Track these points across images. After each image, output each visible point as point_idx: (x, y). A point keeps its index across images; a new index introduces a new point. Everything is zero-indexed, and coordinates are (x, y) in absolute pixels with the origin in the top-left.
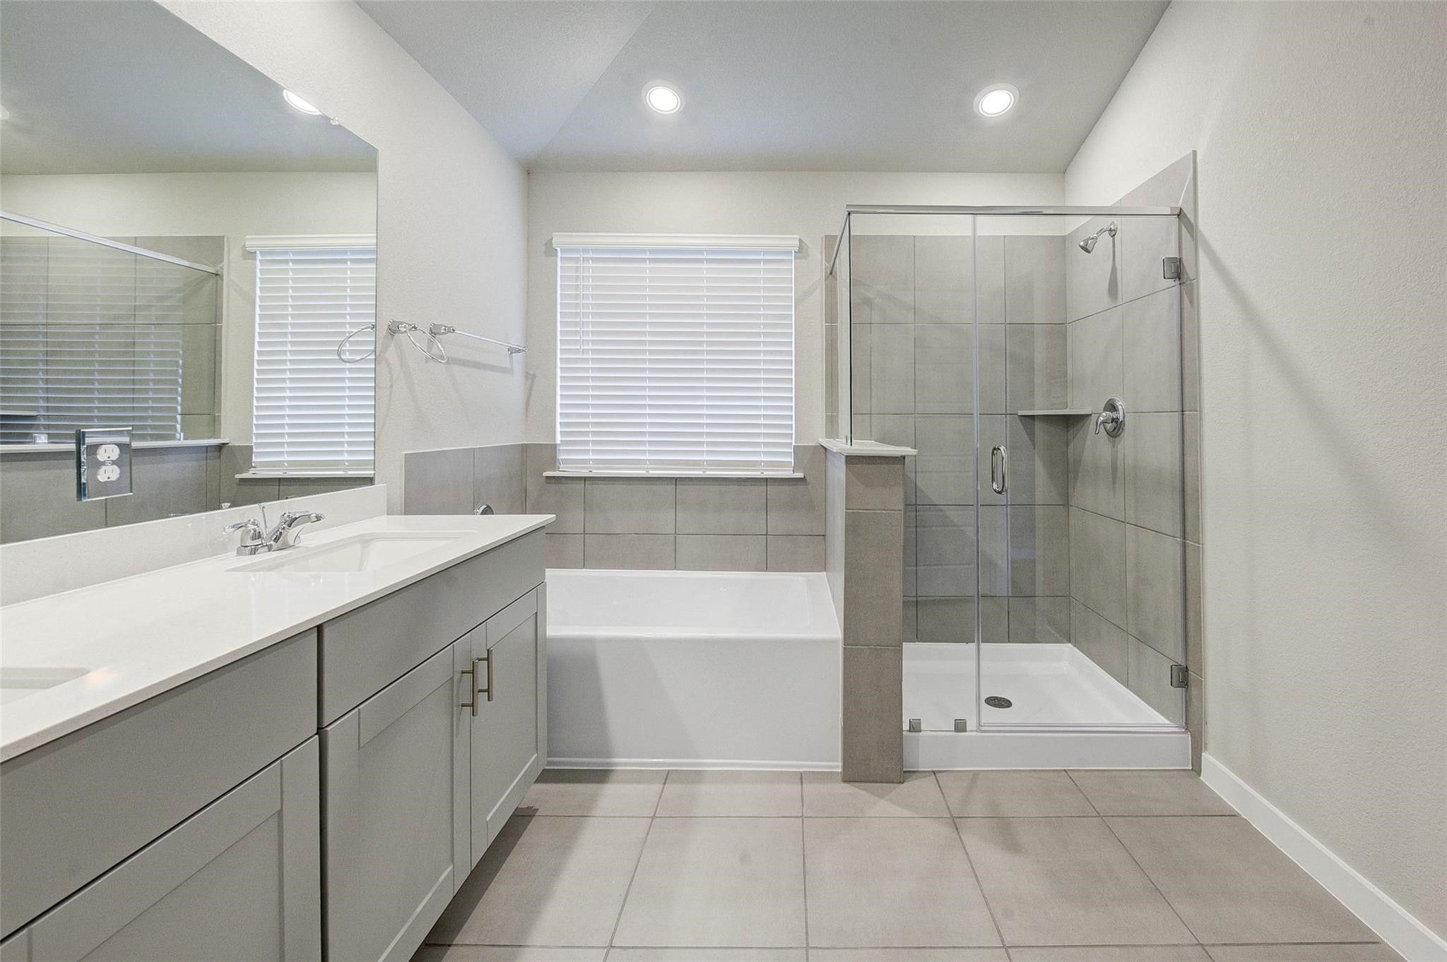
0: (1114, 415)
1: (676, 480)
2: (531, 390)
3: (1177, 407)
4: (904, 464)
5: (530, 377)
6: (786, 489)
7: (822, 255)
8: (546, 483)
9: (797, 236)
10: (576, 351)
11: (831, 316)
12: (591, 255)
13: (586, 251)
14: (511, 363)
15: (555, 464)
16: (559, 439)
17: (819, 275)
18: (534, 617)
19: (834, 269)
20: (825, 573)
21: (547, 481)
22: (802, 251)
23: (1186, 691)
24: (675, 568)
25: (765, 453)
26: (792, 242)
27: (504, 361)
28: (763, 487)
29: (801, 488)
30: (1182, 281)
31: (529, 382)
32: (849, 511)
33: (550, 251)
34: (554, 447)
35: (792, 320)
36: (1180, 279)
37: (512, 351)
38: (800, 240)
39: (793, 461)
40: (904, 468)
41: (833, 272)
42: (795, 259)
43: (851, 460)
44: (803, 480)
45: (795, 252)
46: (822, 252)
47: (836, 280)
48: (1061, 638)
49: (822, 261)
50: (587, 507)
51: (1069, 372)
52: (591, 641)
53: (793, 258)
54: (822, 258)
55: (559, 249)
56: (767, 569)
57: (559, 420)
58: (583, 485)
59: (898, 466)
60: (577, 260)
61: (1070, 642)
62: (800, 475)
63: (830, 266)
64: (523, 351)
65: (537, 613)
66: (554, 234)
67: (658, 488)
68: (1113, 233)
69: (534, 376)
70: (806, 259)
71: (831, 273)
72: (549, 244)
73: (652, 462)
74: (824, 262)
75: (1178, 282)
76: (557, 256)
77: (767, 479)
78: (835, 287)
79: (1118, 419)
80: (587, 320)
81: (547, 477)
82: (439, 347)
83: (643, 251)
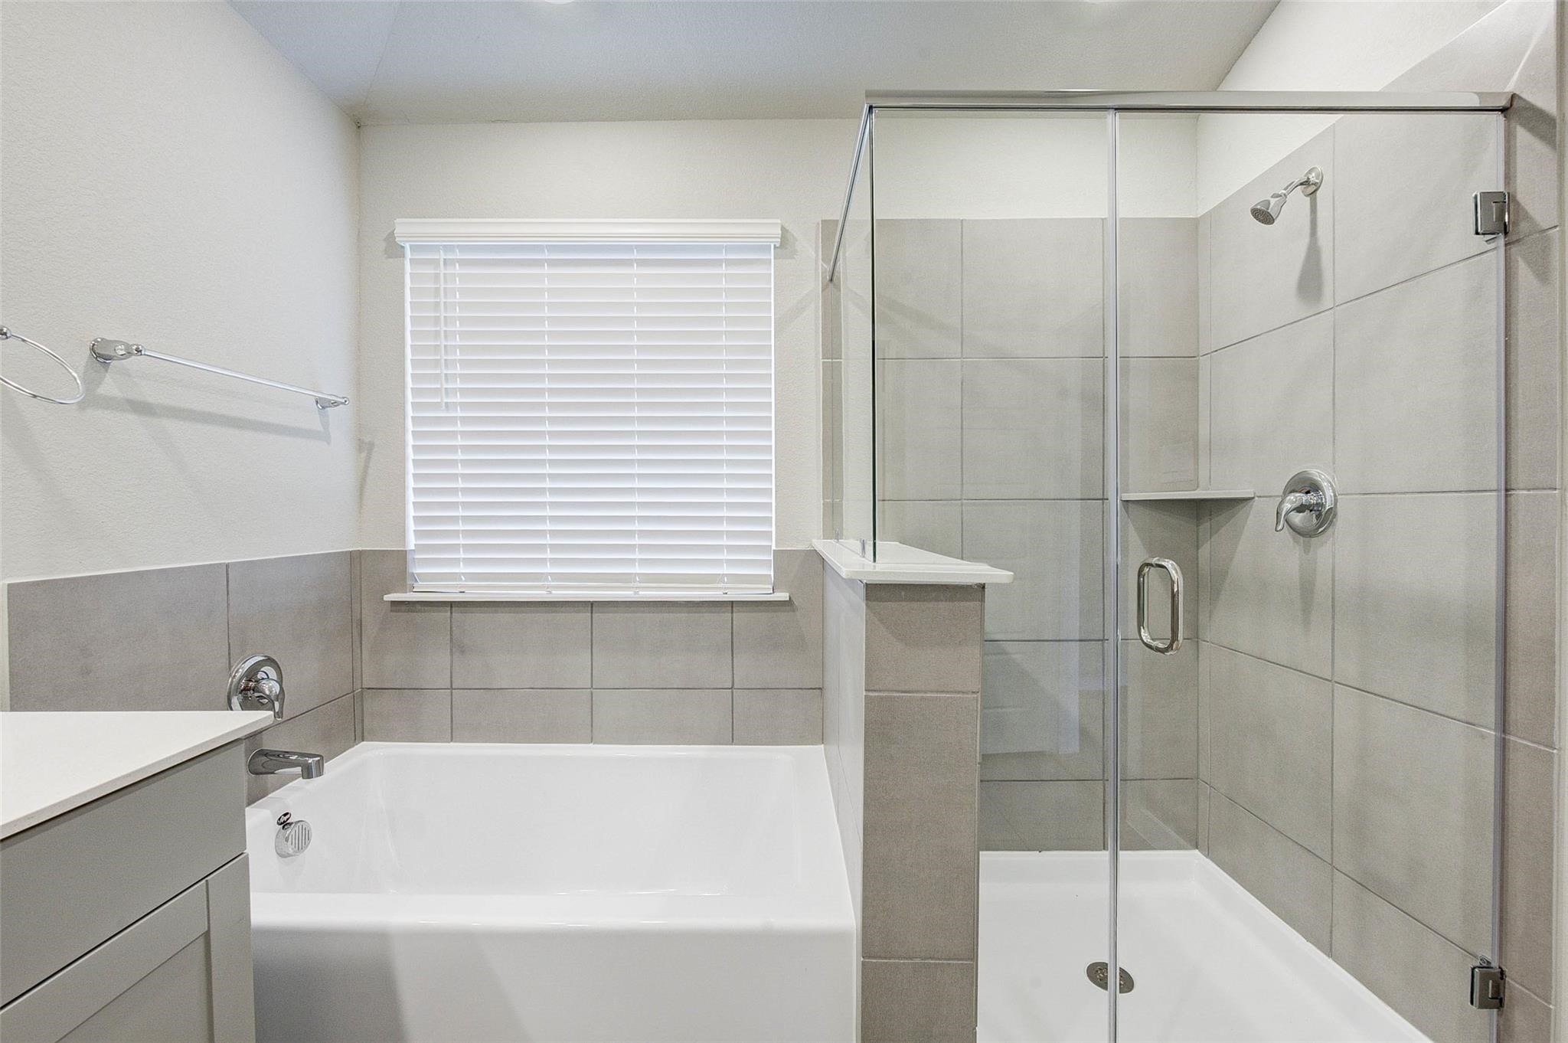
0: (1312, 499)
1: (591, 606)
2: (366, 467)
3: (1493, 477)
4: (982, 600)
5: (364, 447)
6: (763, 617)
7: (817, 252)
8: (391, 611)
9: (779, 221)
10: (436, 406)
11: (832, 348)
12: (458, 256)
13: (448, 249)
14: (326, 425)
15: (404, 579)
16: (411, 542)
17: (812, 284)
18: (201, 942)
19: (836, 274)
20: (822, 746)
21: (394, 608)
22: (785, 243)
23: (1499, 1015)
24: (592, 741)
25: (730, 562)
26: (771, 230)
27: (312, 420)
28: (727, 614)
29: (783, 616)
30: (1512, 237)
31: (363, 455)
32: (871, 694)
33: (394, 250)
34: (402, 556)
35: (770, 355)
36: (1506, 233)
37: (323, 404)
38: (783, 228)
39: (772, 574)
40: (982, 609)
41: (834, 279)
42: (775, 258)
43: (877, 592)
44: (788, 604)
45: (775, 247)
46: (816, 243)
47: (840, 291)
48: (1182, 841)
49: (816, 261)
50: (458, 647)
51: (1203, 431)
52: (380, 938)
53: (772, 258)
54: (817, 255)
55: (407, 246)
56: (732, 742)
57: (411, 512)
58: (449, 614)
59: (972, 604)
60: (435, 263)
61: (1197, 848)
62: (782, 596)
63: (829, 268)
64: (342, 403)
65: (207, 935)
66: (398, 221)
67: (561, 617)
68: (1312, 189)
69: (372, 445)
70: (792, 257)
71: (831, 280)
72: (391, 238)
73: (557, 577)
74: (820, 262)
75: (1501, 240)
76: (403, 256)
77: (732, 602)
78: (838, 302)
79: (1322, 505)
80: (454, 358)
81: (392, 602)
82: (109, 385)
83: (539, 249)
